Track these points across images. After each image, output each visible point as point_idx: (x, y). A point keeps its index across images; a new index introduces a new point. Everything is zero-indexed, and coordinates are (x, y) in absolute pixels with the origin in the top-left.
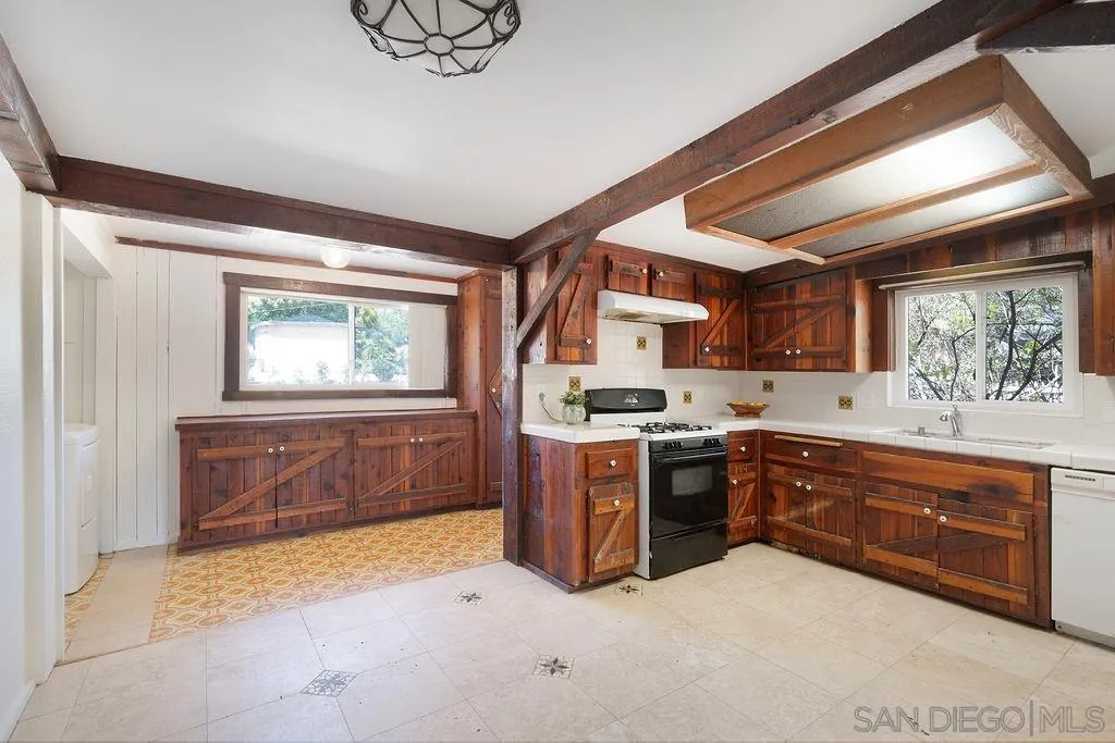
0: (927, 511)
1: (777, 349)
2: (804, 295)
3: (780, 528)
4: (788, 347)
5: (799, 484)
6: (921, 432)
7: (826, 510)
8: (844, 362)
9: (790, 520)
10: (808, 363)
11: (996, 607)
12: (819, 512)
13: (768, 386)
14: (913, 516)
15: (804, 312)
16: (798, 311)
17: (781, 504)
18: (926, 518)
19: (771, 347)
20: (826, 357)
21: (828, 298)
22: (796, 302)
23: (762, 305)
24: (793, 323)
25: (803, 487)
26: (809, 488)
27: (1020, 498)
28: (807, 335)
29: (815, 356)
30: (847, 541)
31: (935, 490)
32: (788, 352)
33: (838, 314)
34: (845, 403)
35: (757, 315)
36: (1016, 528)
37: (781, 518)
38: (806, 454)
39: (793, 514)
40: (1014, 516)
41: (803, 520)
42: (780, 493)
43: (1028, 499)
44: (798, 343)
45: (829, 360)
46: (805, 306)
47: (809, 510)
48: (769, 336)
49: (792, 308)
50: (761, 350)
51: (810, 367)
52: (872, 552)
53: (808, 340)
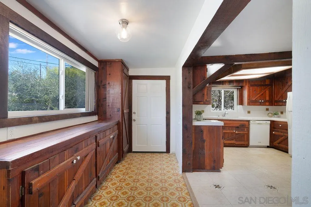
0: (234, 131)
14: (232, 133)
18: (234, 133)
40: (246, 129)
43: (247, 126)
52: (225, 142)
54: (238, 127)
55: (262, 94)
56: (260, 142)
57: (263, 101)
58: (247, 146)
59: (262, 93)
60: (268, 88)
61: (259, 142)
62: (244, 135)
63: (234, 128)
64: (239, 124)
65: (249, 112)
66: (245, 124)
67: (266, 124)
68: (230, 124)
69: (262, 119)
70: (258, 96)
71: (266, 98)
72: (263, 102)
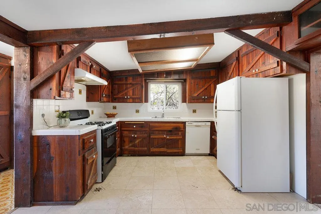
0: (165, 136)
1: (122, 96)
2: (130, 81)
3: (127, 150)
4: (125, 95)
5: (133, 136)
6: (156, 117)
7: (140, 141)
8: (141, 100)
9: (130, 147)
10: (131, 100)
11: (177, 154)
12: (138, 142)
13: (115, 108)
14: (161, 138)
15: (130, 85)
16: (128, 85)
17: (127, 143)
18: (165, 138)
19: (120, 96)
20: (136, 99)
21: (137, 82)
22: (128, 82)
23: (117, 82)
24: (127, 89)
25: (134, 136)
26: (136, 136)
27: (181, 129)
28: (131, 93)
29: (133, 99)
30: (146, 148)
31: (165, 131)
32: (126, 97)
33: (139, 87)
34: (137, 111)
35: (114, 85)
36: (181, 136)
37: (127, 147)
38: (135, 127)
39: (130, 145)
40: (180, 133)
41: (134, 146)
42: (126, 139)
43: (182, 129)
44: (128, 95)
45: (137, 100)
46: (130, 84)
47: (135, 142)
48: (119, 92)
49: (127, 84)
50: (116, 96)
51: (131, 101)
52: (153, 150)
53: (131, 94)
54: (170, 131)
55: (206, 89)
56: (199, 149)
57: (206, 97)
58: (182, 153)
59: (205, 87)
60: (213, 81)
61: (196, 149)
62: (177, 140)
63: (166, 132)
64: (172, 127)
65: (194, 111)
66: (179, 126)
67: (206, 126)
68: (160, 127)
69: (201, 120)
70: (201, 90)
71: (210, 92)
72: (206, 99)
